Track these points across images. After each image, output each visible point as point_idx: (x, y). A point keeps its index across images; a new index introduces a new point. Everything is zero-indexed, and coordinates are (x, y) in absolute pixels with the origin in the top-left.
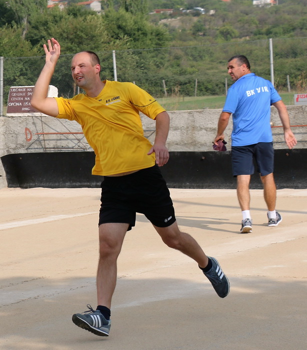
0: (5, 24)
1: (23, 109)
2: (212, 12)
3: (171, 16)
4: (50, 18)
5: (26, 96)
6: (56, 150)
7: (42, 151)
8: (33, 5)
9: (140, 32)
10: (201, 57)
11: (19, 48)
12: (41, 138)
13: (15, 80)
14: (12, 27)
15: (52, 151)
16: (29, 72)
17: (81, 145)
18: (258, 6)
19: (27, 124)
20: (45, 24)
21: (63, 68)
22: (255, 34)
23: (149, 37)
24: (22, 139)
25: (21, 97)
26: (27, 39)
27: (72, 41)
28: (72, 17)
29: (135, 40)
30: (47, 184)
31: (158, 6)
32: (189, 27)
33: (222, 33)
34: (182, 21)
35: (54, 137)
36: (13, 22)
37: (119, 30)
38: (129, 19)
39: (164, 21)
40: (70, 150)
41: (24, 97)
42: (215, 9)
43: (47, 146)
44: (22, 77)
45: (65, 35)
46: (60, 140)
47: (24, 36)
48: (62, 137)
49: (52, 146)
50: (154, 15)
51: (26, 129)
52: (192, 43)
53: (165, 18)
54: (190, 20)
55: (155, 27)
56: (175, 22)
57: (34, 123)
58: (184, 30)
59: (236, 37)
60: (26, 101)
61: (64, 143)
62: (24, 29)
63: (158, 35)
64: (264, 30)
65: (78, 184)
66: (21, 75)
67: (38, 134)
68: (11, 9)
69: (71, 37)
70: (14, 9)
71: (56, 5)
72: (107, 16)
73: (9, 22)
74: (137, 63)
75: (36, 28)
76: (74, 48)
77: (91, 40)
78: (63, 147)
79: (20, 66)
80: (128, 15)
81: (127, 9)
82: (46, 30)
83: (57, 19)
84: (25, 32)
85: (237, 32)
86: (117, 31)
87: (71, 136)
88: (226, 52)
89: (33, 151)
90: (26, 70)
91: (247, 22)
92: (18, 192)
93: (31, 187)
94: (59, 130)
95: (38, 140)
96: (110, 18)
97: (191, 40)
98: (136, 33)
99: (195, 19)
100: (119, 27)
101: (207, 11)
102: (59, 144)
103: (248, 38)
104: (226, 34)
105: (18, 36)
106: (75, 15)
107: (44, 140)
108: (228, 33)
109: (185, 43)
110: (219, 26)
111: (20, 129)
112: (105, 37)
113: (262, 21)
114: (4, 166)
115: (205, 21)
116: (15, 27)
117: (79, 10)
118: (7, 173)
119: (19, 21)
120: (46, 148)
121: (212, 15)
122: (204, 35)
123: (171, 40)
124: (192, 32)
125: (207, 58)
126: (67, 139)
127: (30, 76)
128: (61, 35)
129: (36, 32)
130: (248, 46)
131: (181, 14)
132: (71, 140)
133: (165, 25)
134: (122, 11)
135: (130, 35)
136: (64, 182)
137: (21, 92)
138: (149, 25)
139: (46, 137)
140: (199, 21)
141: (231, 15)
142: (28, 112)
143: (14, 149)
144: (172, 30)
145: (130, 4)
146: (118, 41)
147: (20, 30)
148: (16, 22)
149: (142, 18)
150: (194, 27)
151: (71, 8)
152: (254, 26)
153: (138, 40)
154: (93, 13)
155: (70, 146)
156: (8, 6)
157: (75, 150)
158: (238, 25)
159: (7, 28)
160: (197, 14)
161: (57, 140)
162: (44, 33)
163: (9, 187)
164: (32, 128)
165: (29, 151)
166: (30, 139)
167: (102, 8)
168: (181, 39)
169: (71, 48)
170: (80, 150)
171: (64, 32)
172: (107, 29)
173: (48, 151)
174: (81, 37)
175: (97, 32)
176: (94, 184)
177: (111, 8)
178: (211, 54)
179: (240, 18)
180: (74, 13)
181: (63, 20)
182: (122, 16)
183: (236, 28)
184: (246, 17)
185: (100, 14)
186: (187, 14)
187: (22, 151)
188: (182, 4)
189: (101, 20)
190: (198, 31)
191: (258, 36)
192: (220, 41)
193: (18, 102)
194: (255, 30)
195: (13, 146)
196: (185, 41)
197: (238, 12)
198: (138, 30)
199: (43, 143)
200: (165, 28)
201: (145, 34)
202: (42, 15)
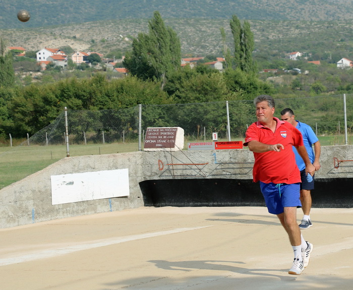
0: (147, 78)
1: (157, 145)
2: (307, 72)
3: (276, 74)
4: (183, 75)
5: (160, 135)
6: (183, 178)
7: (171, 178)
8: (170, 63)
9: (252, 86)
10: (298, 106)
11: (158, 97)
12: (171, 167)
13: (155, 122)
14: (153, 80)
15: (179, 178)
16: (166, 116)
17: (202, 174)
18: (340, 68)
19: (160, 157)
20: (179, 78)
21: (192, 114)
22: (339, 90)
23: (259, 90)
24: (155, 168)
25: (155, 135)
26: (164, 90)
27: (200, 92)
28: (200, 73)
29: (248, 92)
30: (175, 204)
31: (266, 66)
32: (289, 83)
33: (314, 88)
34: (284, 79)
35: (181, 167)
36: (154, 77)
37: (236, 84)
38: (244, 77)
39: (270, 78)
40: (193, 178)
41: (157, 136)
42: (309, 70)
43: (175, 174)
44: (160, 120)
45: (194, 88)
46: (186, 169)
47: (162, 88)
48: (187, 167)
49: (179, 174)
50: (263, 74)
51: (159, 161)
52: (292, 95)
53: (271, 76)
54: (290, 78)
55: (263, 83)
56: (279, 80)
57: (165, 156)
58: (285, 86)
59: (324, 92)
60: (159, 139)
61: (188, 172)
62: (162, 82)
63: (265, 89)
64: (345, 87)
65: (199, 204)
66: (160, 118)
67: (168, 165)
68: (152, 66)
69: (199, 89)
70: (155, 66)
71: (188, 64)
72: (227, 74)
73: (151, 77)
74: (250, 110)
75: (172, 81)
76: (201, 98)
77: (214, 92)
78: (187, 175)
79: (159, 111)
80: (242, 74)
81: (242, 69)
82: (180, 84)
83: (188, 76)
84: (163, 85)
85: (325, 88)
86: (234, 85)
87: (194, 167)
88: (316, 103)
89: (164, 178)
90: (164, 114)
91: (333, 80)
92: (152, 210)
93: (162, 206)
94: (185, 163)
95: (169, 170)
96: (229, 76)
97: (291, 93)
98: (249, 87)
99: (294, 77)
100: (236, 82)
101: (303, 71)
102: (185, 172)
103: (333, 92)
104: (317, 89)
105: (158, 87)
106: (202, 72)
107: (173, 170)
108: (319, 89)
109: (286, 96)
110: (312, 83)
111: (154, 161)
112: (225, 90)
113: (344, 80)
114: (141, 189)
115: (301, 79)
116: (155, 80)
117: (205, 69)
118: (144, 195)
119: (158, 76)
120: (174, 176)
121: (307, 74)
122: (301, 89)
123: (276, 92)
124: (292, 87)
125: (303, 107)
126: (191, 169)
127: (167, 119)
128: (191, 87)
129: (172, 84)
130: (333, 99)
131: (284, 74)
132: (194, 169)
133: (271, 81)
134: (239, 70)
135: (244, 89)
136: (188, 202)
137: (156, 132)
138: (259, 81)
139: (175, 167)
140: (297, 79)
141: (320, 75)
142: (161, 147)
143: (150, 176)
144: (277, 85)
145: (245, 65)
146: (235, 93)
147: (159, 83)
148: (156, 77)
149: (253, 76)
150: (293, 83)
151: (199, 67)
152: (337, 83)
153: (250, 92)
154: (216, 71)
155: (193, 174)
156: (150, 64)
157: (197, 178)
158: (326, 82)
159: (149, 81)
160: (296, 73)
161: (183, 169)
162: (178, 86)
163: (145, 206)
164: (163, 160)
165: (162, 178)
166: (162, 169)
167: (223, 67)
168: (283, 93)
169: (199, 98)
170: (201, 178)
171: (194, 85)
172: (227, 84)
173: (176, 178)
174: (207, 90)
175: (219, 86)
176: (211, 204)
177: (230, 68)
178: (306, 104)
179: (327, 77)
180: (201, 71)
181: (193, 76)
182: (238, 74)
183: (324, 85)
184: (332, 77)
185: (221, 72)
186: (288, 73)
187: (156, 178)
188: (284, 65)
189: (222, 77)
190: (297, 86)
191: (341, 91)
192: (313, 94)
193: (153, 139)
194: (338, 86)
195: (149, 174)
196: (286, 94)
197: (326, 72)
198: (251, 84)
199: (172, 172)
200: (271, 83)
201: (256, 88)
202: (177, 72)
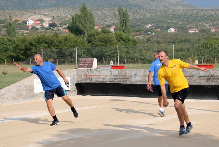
0: (79, 35)
1: (84, 66)
2: (154, 34)
3: (139, 35)
4: (95, 33)
5: (85, 62)
6: (96, 82)
7: (90, 82)
8: (89, 28)
9: (128, 40)
10: (149, 50)
11: (84, 44)
12: (90, 77)
13: (82, 55)
14: (81, 36)
15: (94, 82)
16: (87, 53)
17: (105, 80)
18: (170, 33)
19: (85, 72)
20: (93, 35)
21: (99, 52)
22: (169, 43)
23: (131, 42)
24: (83, 77)
25: (83, 62)
26: (86, 40)
27: (103, 42)
28: (103, 33)
29: (126, 43)
30: (92, 94)
31: (134, 31)
32: (145, 39)
33: (157, 42)
34: (143, 37)
35: (95, 77)
36: (82, 34)
37: (120, 39)
38: (124, 35)
39: (136, 36)
40: (101, 82)
41: (84, 62)
42: (155, 33)
43: (92, 80)
44: (84, 55)
45: (101, 40)
46: (97, 78)
47: (85, 39)
48: (98, 77)
49: (94, 80)
50: (133, 34)
51: (85, 74)
52: (146, 45)
53: (137, 35)
54: (146, 36)
55: (133, 38)
56: (140, 37)
57: (88, 72)
58: (143, 40)
59: (162, 43)
60: (85, 63)
61: (99, 79)
62: (86, 37)
63: (134, 41)
64: (172, 41)
65: (103, 95)
66: (84, 54)
67: (89, 76)
68: (81, 29)
69: (103, 40)
70: (82, 29)
71: (98, 29)
72: (116, 34)
73: (80, 34)
74: (126, 51)
75: (90, 37)
76: (104, 45)
77: (110, 42)
78: (98, 81)
79: (84, 50)
80: (123, 34)
81: (123, 32)
82: (94, 38)
83: (98, 34)
84: (86, 38)
85: (162, 41)
86: (119, 39)
87: (101, 77)
88: (158, 49)
89: (87, 82)
90: (86, 52)
91: (166, 38)
92: (81, 97)
93: (86, 95)
94: (97, 75)
95: (89, 78)
96: (117, 34)
97: (146, 44)
98: (126, 40)
99: (148, 36)
100: (120, 38)
101: (152, 33)
102: (97, 80)
103: (166, 44)
104: (158, 42)
105: (83, 39)
106: (104, 33)
107: (91, 78)
108: (159, 42)
109: (144, 45)
110: (156, 39)
111: (83, 74)
112: (115, 41)
113: (171, 38)
114: (76, 87)
115: (151, 37)
116: (82, 36)
117: (106, 31)
118: (77, 89)
119: (84, 34)
120: (92, 81)
121: (154, 35)
122: (151, 42)
123: (139, 43)
124: (146, 41)
125: (151, 50)
126: (100, 78)
127: (87, 54)
128: (99, 40)
129: (90, 38)
130: (166, 47)
131: (143, 34)
132: (101, 78)
133: (137, 38)
134: (122, 32)
135: (124, 41)
136: (98, 94)
137: (84, 60)
138: (131, 38)
139: (92, 77)
140: (149, 37)
141: (160, 35)
142: (86, 67)
143: (80, 81)
144: (139, 40)
145: (125, 30)
146: (120, 43)
147: (84, 37)
148: (83, 34)
149: (129, 35)
150: (147, 39)
151: (103, 30)
152: (168, 40)
153: (127, 43)
154: (111, 32)
155: (101, 81)
156: (80, 28)
157: (103, 82)
158: (163, 39)
159: (80, 36)
160: (148, 34)
161: (96, 78)
162: (93, 39)
163: (78, 95)
164: (87, 73)
165: (86, 82)
166: (86, 77)
167: (114, 31)
168: (142, 43)
169: (103, 45)
170: (104, 82)
171: (100, 39)
172: (116, 38)
173: (93, 82)
174: (106, 41)
175: (112, 39)
176: (109, 95)
177: (118, 31)
178: (153, 49)
179: (163, 37)
180: (104, 32)
181: (100, 34)
182: (122, 34)
183: (162, 40)
184: (166, 36)
185: (113, 33)
186: (145, 34)
187: (83, 82)
188: (143, 30)
189: (114, 35)
190: (149, 40)
191: (170, 43)
192: (156, 44)
193: (82, 63)
194: (169, 41)
195: (80, 80)
196: (143, 44)
197: (163, 34)
198: (127, 39)
199: (91, 79)
200: (137, 39)
201: (129, 41)
202: (93, 32)
